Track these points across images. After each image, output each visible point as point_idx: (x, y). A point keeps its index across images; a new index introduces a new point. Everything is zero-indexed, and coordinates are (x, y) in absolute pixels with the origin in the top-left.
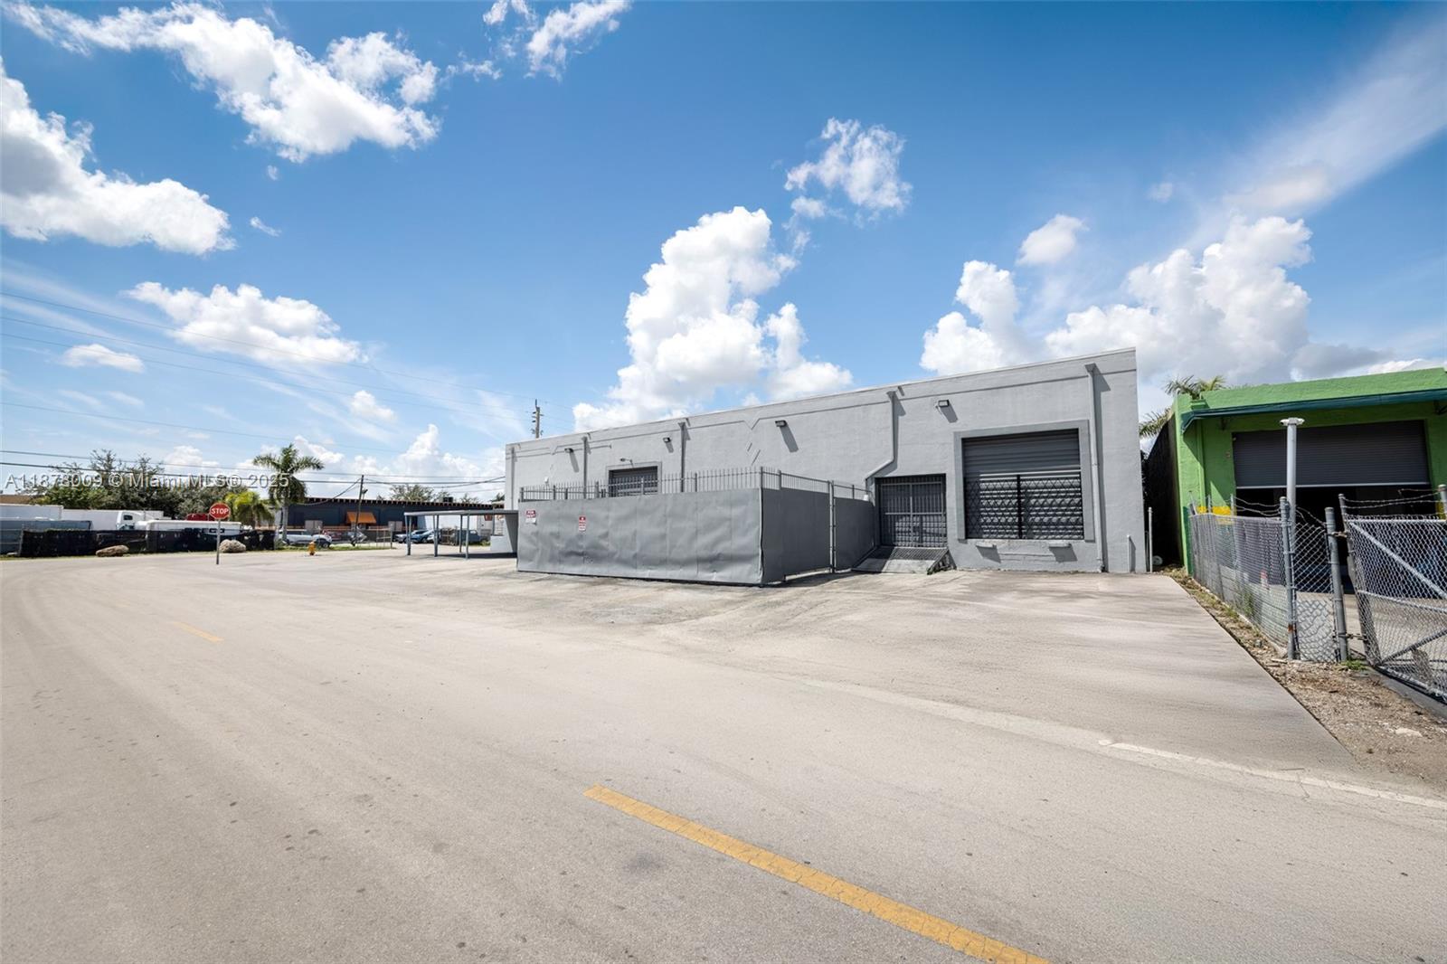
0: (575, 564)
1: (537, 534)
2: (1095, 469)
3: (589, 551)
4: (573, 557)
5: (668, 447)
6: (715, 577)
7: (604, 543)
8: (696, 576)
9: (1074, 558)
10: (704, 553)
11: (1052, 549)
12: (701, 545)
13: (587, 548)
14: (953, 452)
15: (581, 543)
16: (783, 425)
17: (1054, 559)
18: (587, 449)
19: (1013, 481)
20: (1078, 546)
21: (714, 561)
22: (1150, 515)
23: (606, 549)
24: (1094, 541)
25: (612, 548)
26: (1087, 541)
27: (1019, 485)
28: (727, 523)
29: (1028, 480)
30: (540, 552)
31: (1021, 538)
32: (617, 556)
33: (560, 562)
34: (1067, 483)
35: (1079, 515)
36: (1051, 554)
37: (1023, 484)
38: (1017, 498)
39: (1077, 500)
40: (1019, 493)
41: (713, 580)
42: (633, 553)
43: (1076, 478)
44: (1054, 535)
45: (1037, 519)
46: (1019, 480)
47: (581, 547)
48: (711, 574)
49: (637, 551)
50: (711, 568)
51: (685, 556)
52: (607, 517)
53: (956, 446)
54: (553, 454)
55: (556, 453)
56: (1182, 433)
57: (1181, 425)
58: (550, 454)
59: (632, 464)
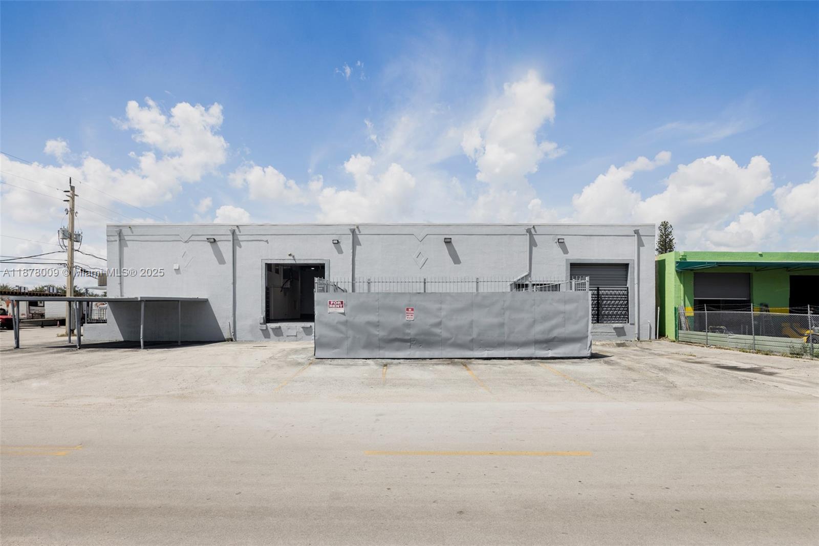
0: (398, 349)
1: (345, 323)
2: (636, 286)
3: (417, 337)
4: (397, 344)
5: (336, 248)
6: (550, 353)
7: (437, 330)
8: (533, 354)
9: (624, 334)
10: (540, 337)
11: (615, 328)
12: (538, 331)
13: (416, 335)
14: (565, 271)
15: (408, 331)
16: (448, 242)
17: (615, 334)
18: (235, 242)
19: (596, 290)
20: (627, 326)
21: (549, 342)
22: (659, 311)
23: (439, 336)
24: (634, 324)
25: (445, 334)
26: (631, 324)
27: (598, 293)
28: (562, 315)
29: (603, 290)
30: (350, 340)
31: (598, 323)
32: (452, 341)
33: (380, 348)
34: (621, 293)
35: (626, 310)
36: (614, 331)
37: (600, 293)
38: (597, 300)
39: (626, 302)
40: (598, 297)
41: (550, 356)
42: (470, 338)
43: (626, 290)
44: (615, 321)
45: (607, 312)
46: (598, 290)
47: (408, 334)
48: (547, 352)
49: (474, 336)
50: (546, 347)
51: (523, 339)
52: (440, 309)
53: (567, 267)
54: (186, 242)
55: (190, 241)
56: (677, 271)
57: (676, 267)
58: (181, 241)
59: (295, 260)
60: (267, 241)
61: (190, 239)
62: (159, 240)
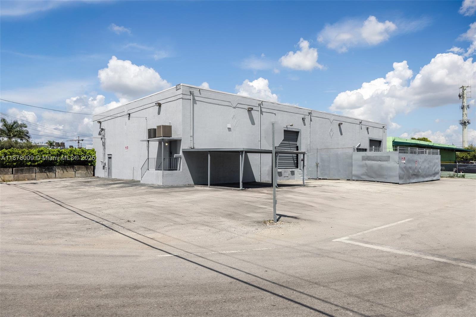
1: (405, 167)
5: (303, 123)
7: (420, 170)
15: (416, 171)
21: (435, 174)
28: (437, 164)
30: (406, 175)
32: (422, 174)
33: (411, 178)
42: (424, 173)
53: (369, 141)
54: (234, 108)
55: (237, 107)
56: (393, 145)
57: (393, 143)
58: (231, 106)
59: (287, 128)
60: (275, 114)
61: (237, 106)
62: (218, 103)
